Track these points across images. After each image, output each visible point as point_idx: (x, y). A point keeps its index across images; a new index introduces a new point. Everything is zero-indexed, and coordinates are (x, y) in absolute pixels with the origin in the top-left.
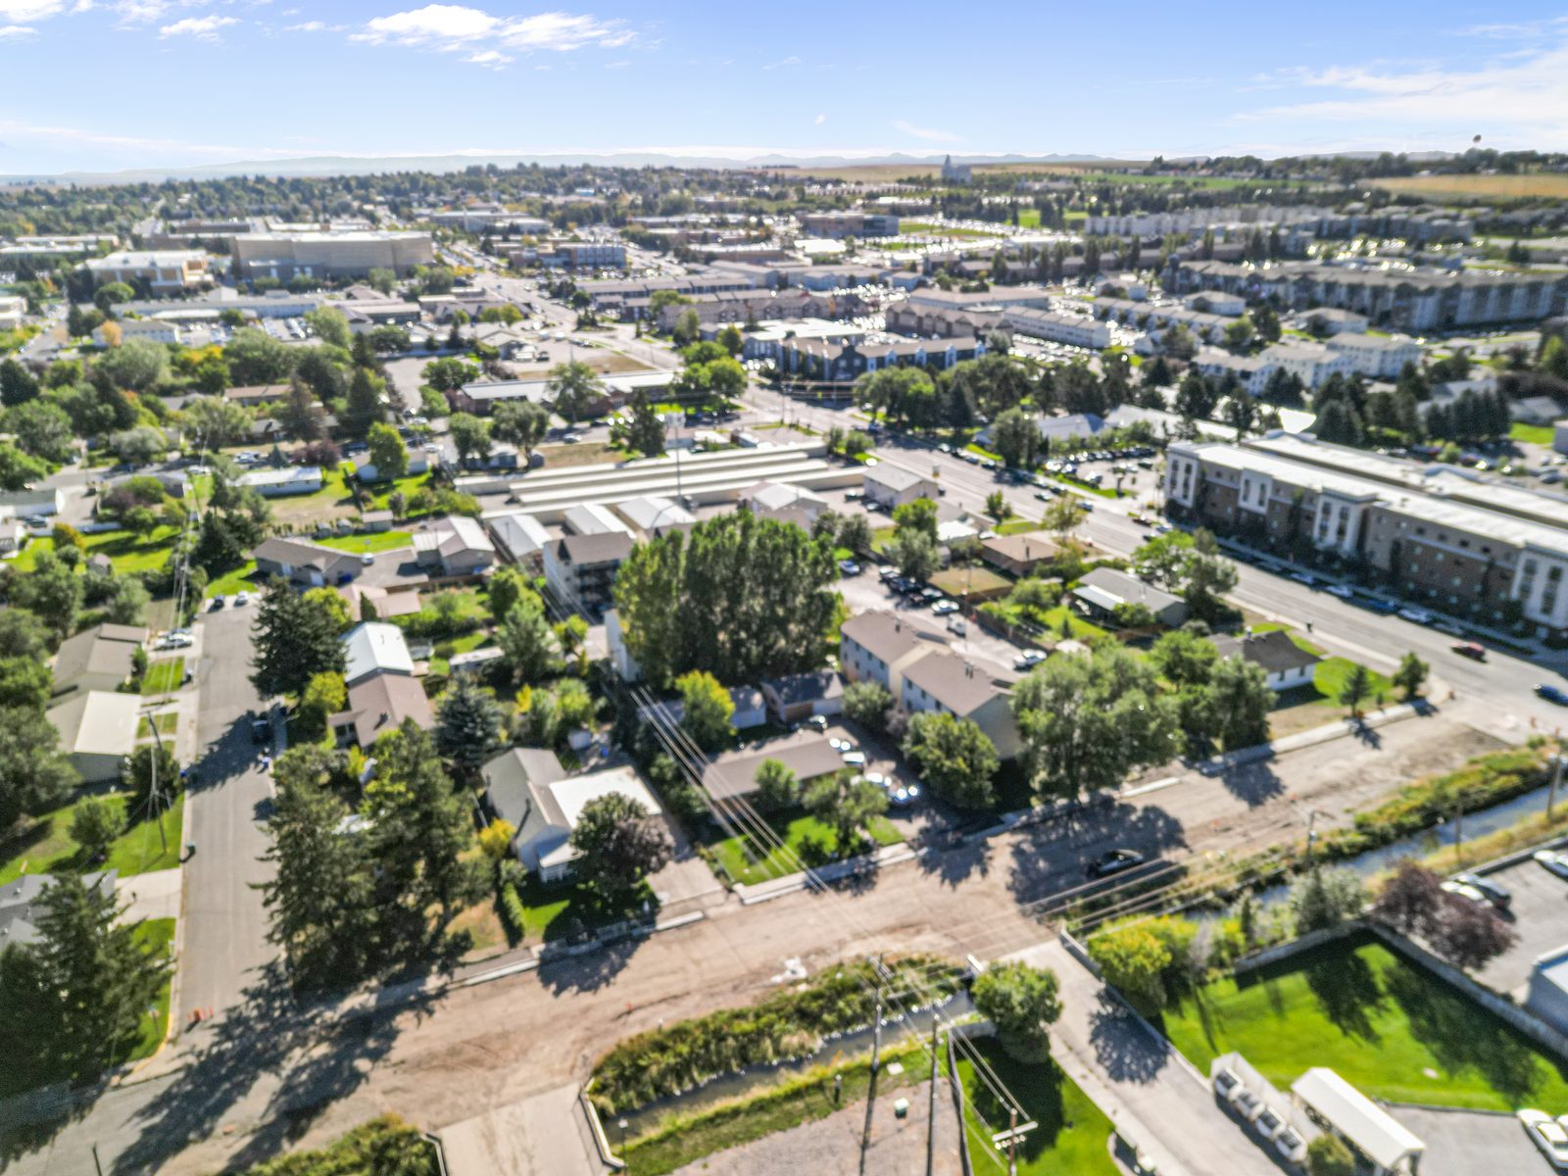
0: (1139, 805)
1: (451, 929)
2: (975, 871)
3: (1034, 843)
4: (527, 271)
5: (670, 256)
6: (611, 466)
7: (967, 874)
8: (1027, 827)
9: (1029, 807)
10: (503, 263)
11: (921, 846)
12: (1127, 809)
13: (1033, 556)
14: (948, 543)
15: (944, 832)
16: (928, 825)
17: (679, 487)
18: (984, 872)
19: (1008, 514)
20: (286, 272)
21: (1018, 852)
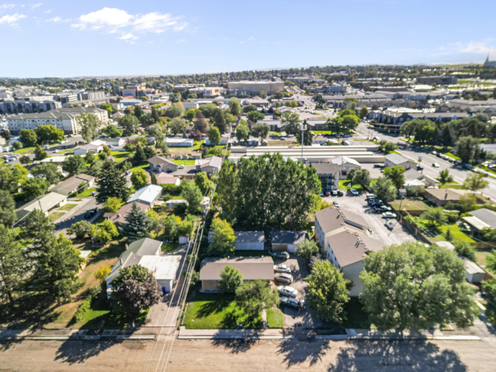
0: (442, 348)
1: (56, 310)
2: (309, 359)
3: (357, 354)
4: (310, 94)
5: (363, 90)
6: (287, 147)
7: (302, 361)
8: (360, 342)
9: (368, 328)
10: (304, 92)
11: (290, 334)
12: (432, 348)
13: (448, 199)
14: (406, 188)
15: (308, 329)
16: (302, 322)
17: (302, 155)
18: (314, 361)
19: (450, 180)
20: (239, 92)
21: (343, 356)
